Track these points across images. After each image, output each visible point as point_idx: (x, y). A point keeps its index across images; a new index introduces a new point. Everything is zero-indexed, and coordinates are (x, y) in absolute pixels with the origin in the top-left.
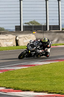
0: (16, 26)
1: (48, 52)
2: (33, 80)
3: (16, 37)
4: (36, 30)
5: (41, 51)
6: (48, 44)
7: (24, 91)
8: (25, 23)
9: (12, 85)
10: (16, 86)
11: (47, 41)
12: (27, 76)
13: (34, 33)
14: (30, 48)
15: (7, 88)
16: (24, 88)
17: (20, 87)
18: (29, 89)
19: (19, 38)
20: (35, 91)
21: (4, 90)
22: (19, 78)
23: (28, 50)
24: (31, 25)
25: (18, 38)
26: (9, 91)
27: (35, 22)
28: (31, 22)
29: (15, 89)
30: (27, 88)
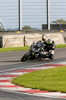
0: (43, 25)
1: (52, 54)
2: (61, 80)
3: (43, 36)
4: (64, 29)
5: (45, 53)
6: (53, 46)
7: (50, 91)
8: (53, 22)
9: (38, 86)
10: (42, 87)
11: (52, 42)
12: (54, 76)
13: (61, 31)
14: (34, 49)
15: (33, 89)
16: (50, 88)
17: (47, 87)
18: (56, 90)
19: (46, 37)
20: (62, 92)
21: (29, 91)
22: (46, 78)
23: (32, 52)
24: (58, 23)
25: (44, 37)
26: (35, 92)
27: (63, 20)
28: (58, 21)
29: (41, 90)
30: (54, 89)
